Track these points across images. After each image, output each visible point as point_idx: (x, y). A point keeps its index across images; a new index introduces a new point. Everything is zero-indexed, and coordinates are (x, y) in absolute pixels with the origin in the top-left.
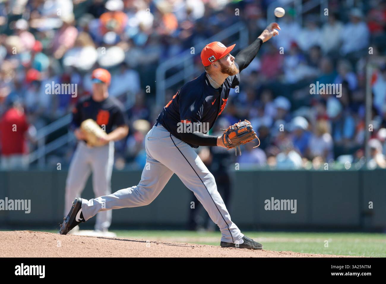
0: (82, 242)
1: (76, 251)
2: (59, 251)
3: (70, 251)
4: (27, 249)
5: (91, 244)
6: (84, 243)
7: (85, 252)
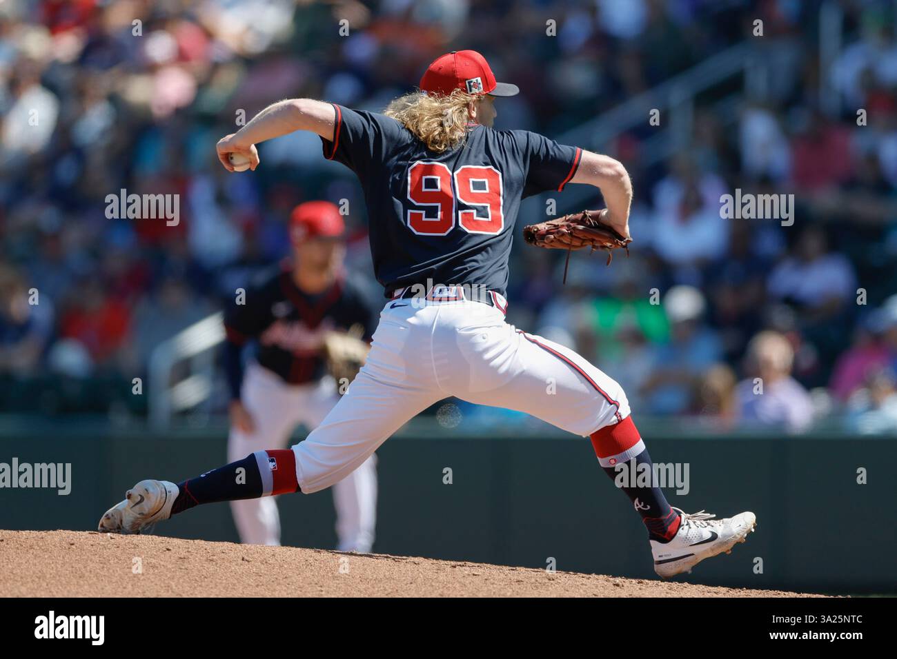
0: (243, 559)
1: (224, 581)
2: (176, 580)
3: (206, 580)
4: (87, 574)
5: (266, 562)
6: (248, 561)
7: (250, 582)
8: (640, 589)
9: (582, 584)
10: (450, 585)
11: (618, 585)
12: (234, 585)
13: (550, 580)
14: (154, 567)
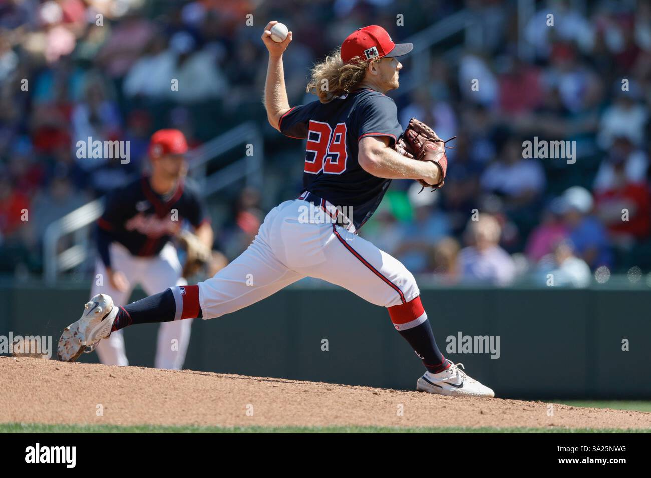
5: (127, 378)
6: (114, 378)
7: (115, 393)
8: (392, 397)
9: (351, 393)
10: (257, 394)
11: (376, 394)
12: (104, 394)
13: (328, 390)
14: (47, 382)
